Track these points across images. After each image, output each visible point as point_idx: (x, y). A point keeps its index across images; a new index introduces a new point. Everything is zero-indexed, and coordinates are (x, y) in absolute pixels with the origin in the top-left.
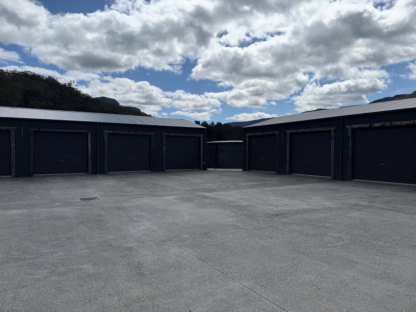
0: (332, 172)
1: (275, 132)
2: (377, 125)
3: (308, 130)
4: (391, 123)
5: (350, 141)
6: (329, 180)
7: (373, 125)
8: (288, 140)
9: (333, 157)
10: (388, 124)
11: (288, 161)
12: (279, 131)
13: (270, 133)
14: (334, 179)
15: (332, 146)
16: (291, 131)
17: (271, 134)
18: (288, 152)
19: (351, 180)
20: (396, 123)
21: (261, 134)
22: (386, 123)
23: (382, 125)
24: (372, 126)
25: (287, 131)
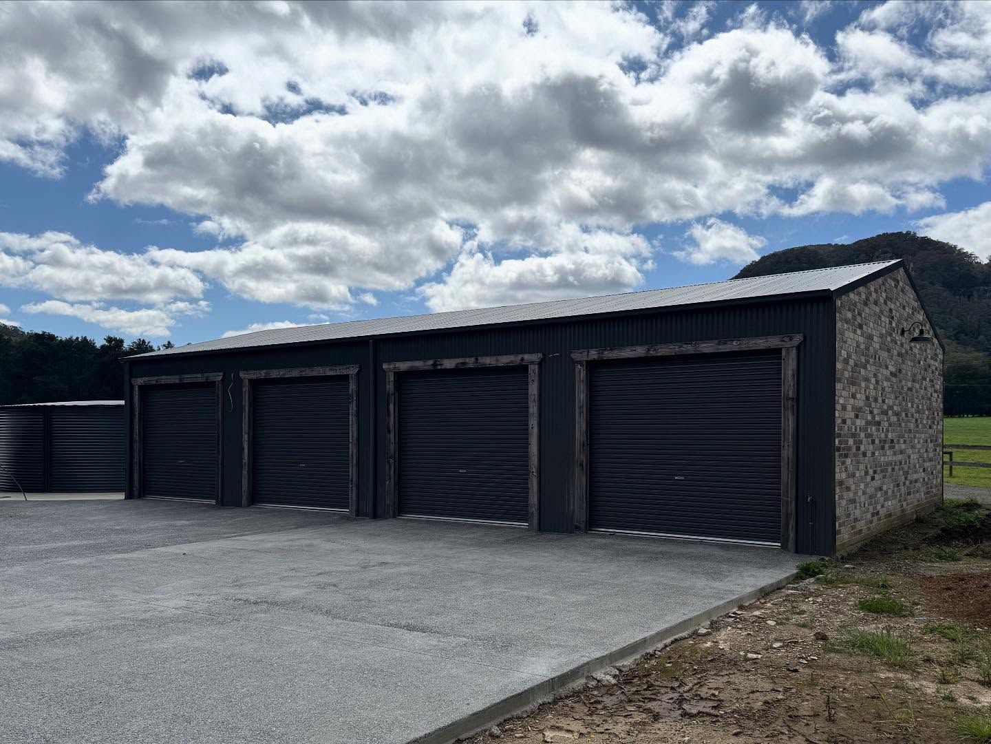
0: (353, 496)
1: (211, 374)
2: (449, 364)
3: (295, 373)
4: (477, 359)
5: (391, 407)
6: (346, 519)
7: (440, 365)
8: (246, 403)
9: (355, 451)
10: (470, 362)
11: (246, 467)
12: (222, 374)
13: (199, 378)
14: (357, 515)
15: (352, 420)
16: (254, 375)
17: (200, 380)
18: (246, 437)
19: (394, 517)
20: (488, 361)
21: (173, 380)
22: (467, 360)
23: (458, 364)
24: (439, 367)
25: (242, 375)
